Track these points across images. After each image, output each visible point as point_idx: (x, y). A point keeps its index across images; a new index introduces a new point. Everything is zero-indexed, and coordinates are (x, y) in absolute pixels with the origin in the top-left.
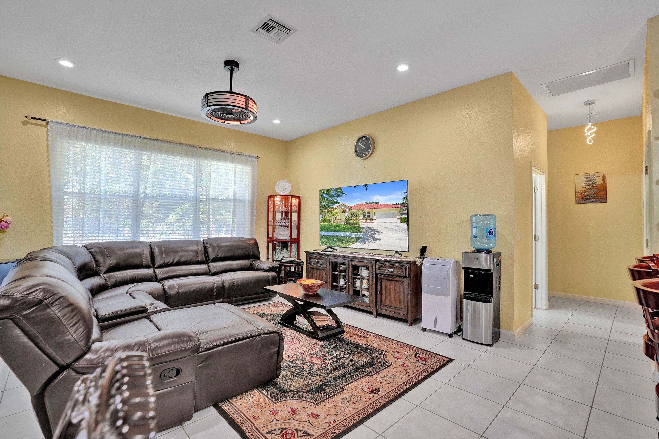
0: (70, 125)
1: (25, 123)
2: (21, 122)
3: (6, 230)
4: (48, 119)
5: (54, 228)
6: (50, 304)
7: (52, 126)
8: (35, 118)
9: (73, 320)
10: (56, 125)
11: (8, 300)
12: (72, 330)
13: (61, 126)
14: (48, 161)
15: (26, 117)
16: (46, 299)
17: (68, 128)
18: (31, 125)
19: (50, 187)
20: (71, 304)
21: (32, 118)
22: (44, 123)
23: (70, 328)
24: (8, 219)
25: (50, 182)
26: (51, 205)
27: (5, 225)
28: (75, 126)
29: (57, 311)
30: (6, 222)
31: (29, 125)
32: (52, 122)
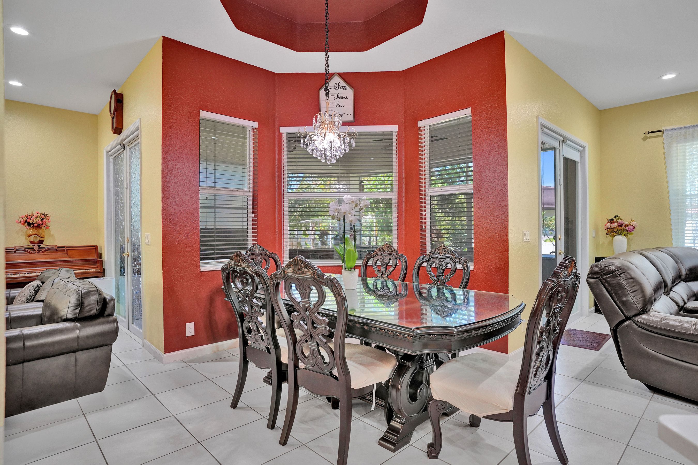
0: (685, 128)
1: (644, 139)
2: (642, 139)
3: (633, 232)
4: (663, 129)
5: (673, 231)
6: (618, 275)
7: (667, 134)
8: (652, 132)
9: (632, 288)
10: (670, 132)
11: (597, 268)
12: (632, 295)
13: (676, 132)
14: (665, 169)
15: (645, 133)
16: (616, 271)
17: (683, 131)
18: (650, 139)
19: (668, 192)
20: (632, 278)
21: (649, 133)
22: (660, 133)
23: (630, 293)
24: (634, 223)
25: (668, 187)
26: (670, 209)
27: (631, 229)
28: (689, 127)
29: (623, 280)
30: (632, 225)
31: (648, 139)
32: (667, 130)
